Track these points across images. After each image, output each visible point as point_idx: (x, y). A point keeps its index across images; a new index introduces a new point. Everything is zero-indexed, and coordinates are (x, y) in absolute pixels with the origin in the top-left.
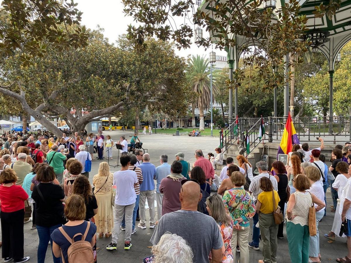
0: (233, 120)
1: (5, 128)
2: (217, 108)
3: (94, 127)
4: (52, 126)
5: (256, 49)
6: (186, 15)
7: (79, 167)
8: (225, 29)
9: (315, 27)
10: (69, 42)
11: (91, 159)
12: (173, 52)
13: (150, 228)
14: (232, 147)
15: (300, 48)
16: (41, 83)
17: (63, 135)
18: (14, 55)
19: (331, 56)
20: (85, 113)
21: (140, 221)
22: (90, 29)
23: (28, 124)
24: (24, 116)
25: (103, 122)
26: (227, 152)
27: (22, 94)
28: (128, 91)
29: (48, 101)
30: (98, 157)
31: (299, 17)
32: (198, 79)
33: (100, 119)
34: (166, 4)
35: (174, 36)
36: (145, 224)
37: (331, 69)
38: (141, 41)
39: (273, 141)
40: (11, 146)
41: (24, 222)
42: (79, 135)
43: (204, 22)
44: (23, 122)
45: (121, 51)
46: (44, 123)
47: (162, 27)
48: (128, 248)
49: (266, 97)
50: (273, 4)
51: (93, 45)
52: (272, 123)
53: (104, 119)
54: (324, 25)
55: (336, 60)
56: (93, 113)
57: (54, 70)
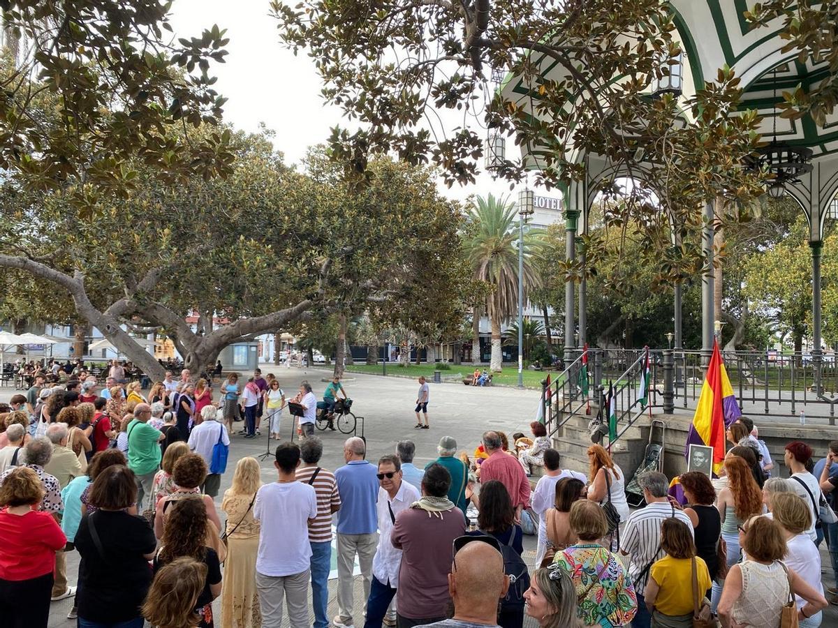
0: (574, 355)
1: (32, 353)
2: (534, 319)
3: (240, 356)
4: (141, 351)
5: (635, 187)
6: (468, 106)
7: (200, 469)
8: (561, 141)
9: (775, 138)
10: (189, 166)
11: (226, 440)
12: (432, 189)
14: (574, 422)
15: (746, 189)
16: (122, 252)
18: (66, 188)
19: (815, 206)
20: (220, 323)
22: (244, 132)
23: (86, 344)
24: (79, 325)
26: (561, 435)
27: (78, 276)
28: (323, 277)
29: (136, 295)
31: (740, 114)
32: (490, 250)
34: (422, 80)
35: (436, 153)
36: (351, 619)
37: (815, 238)
38: (359, 165)
39: (675, 411)
41: (52, 599)
42: (203, 374)
43: (510, 123)
44: (74, 339)
45: (312, 183)
46: (122, 345)
47: (411, 133)
49: (652, 298)
50: (675, 85)
51: (247, 168)
52: (671, 365)
54: (795, 133)
55: (827, 216)
56: (239, 325)
57: (153, 223)
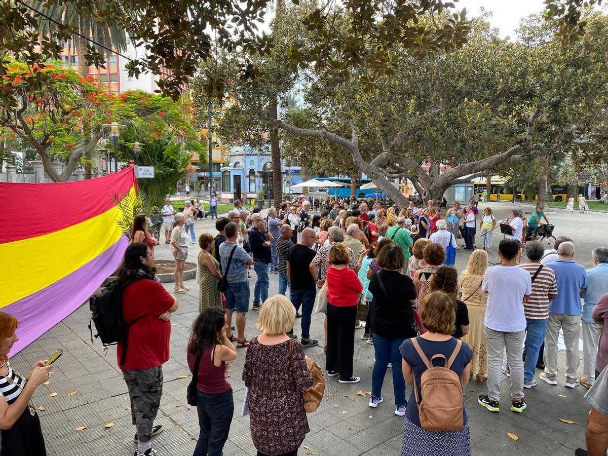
3: (460, 194)
4: (393, 189)
10: (435, 43)
11: (455, 245)
13: (566, 387)
16: (383, 119)
17: (409, 204)
20: (445, 169)
21: (546, 369)
24: (354, 175)
25: (476, 186)
27: (355, 139)
28: (531, 125)
29: (392, 148)
30: (466, 246)
33: (472, 181)
36: (554, 376)
38: (573, 18)
40: (338, 216)
42: (434, 204)
45: (523, 48)
48: (520, 410)
53: (477, 180)
56: (461, 168)
57: (403, 96)
